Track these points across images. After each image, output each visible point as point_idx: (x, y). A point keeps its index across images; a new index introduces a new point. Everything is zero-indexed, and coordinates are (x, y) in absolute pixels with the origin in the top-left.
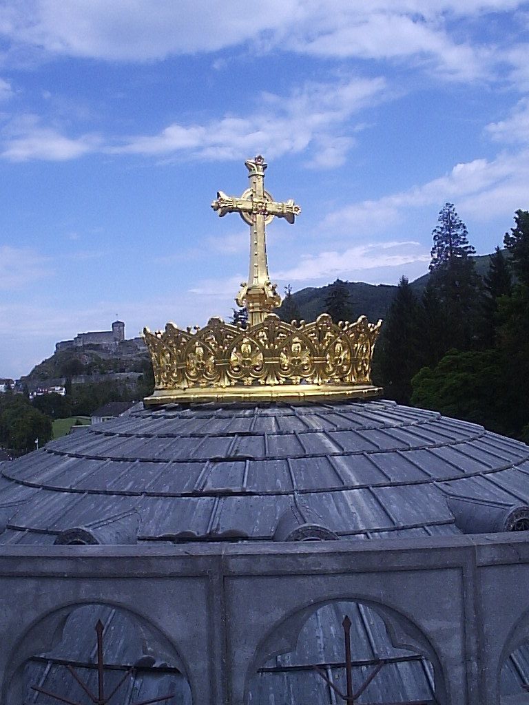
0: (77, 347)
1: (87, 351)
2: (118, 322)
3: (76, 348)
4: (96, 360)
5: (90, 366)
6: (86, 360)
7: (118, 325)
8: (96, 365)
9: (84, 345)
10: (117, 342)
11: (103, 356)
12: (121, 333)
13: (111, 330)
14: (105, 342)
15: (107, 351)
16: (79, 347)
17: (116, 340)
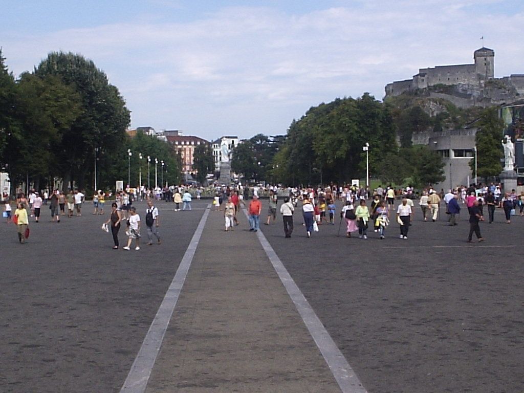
0: (418, 89)
1: (434, 95)
2: (484, 49)
3: (417, 92)
4: (447, 109)
5: (439, 118)
6: (432, 109)
7: (485, 54)
8: (447, 116)
9: (429, 86)
10: (482, 81)
11: (460, 103)
12: (489, 66)
13: (474, 63)
14: (463, 82)
15: (466, 95)
16: (422, 91)
17: (480, 77)
